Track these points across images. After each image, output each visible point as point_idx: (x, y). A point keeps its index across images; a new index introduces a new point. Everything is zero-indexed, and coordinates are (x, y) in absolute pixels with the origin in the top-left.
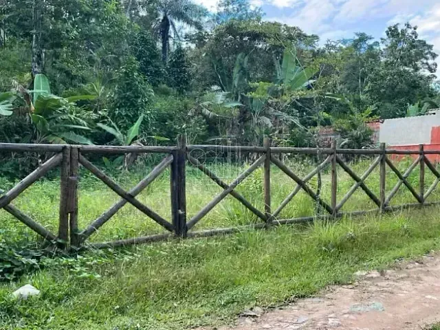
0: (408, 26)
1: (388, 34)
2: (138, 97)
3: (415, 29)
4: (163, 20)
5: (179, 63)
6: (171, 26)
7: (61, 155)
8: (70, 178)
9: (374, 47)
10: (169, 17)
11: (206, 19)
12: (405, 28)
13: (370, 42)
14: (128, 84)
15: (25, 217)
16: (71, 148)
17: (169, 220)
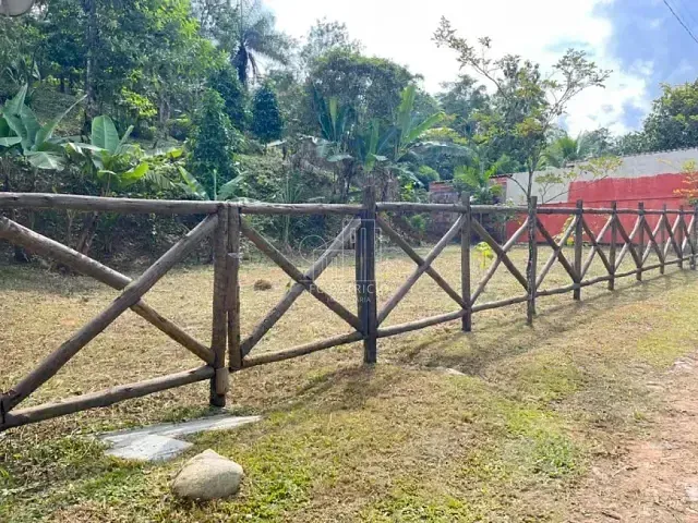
0: (528, 65)
1: (506, 74)
2: (226, 144)
3: (536, 67)
4: (239, 53)
5: (266, 104)
6: (249, 60)
7: (215, 218)
8: (230, 254)
9: (481, 91)
10: (247, 48)
11: (295, 51)
12: (524, 66)
13: (475, 86)
14: (212, 127)
15: (165, 320)
16: (229, 206)
17: (354, 310)
